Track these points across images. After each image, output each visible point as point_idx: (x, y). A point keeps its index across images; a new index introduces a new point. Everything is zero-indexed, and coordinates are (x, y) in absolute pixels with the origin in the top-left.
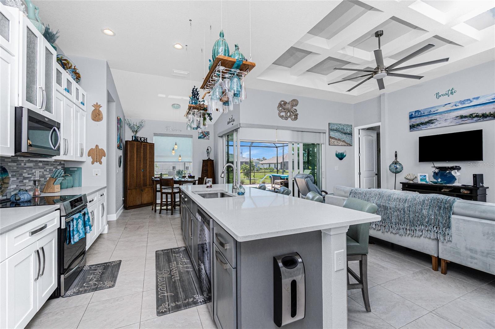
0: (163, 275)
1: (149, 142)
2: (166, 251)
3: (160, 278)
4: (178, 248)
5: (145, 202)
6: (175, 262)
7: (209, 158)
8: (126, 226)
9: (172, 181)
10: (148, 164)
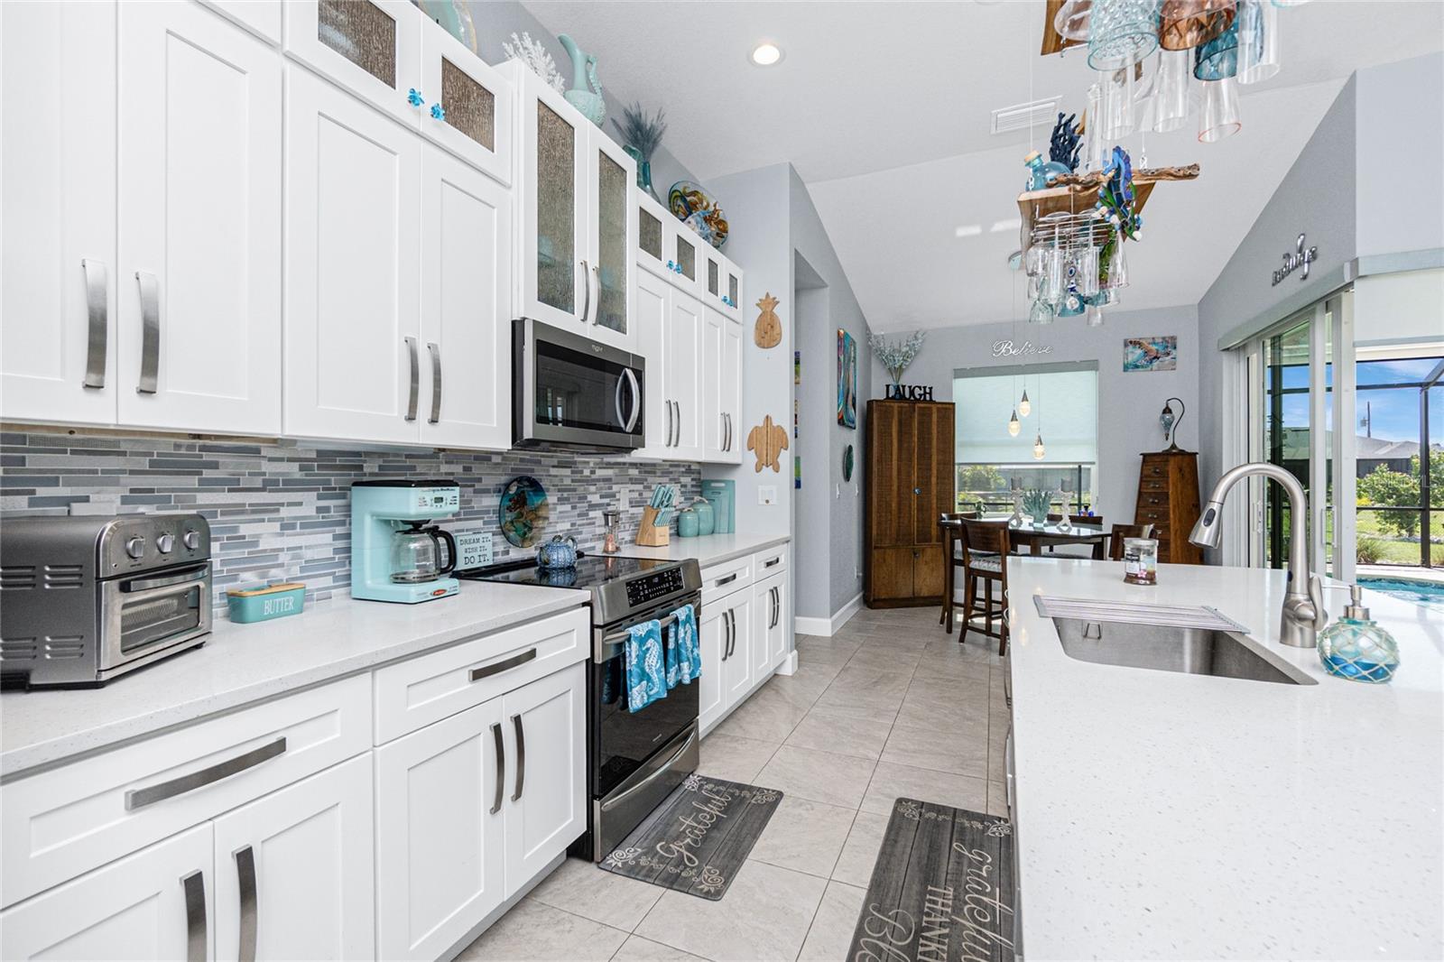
0: (883, 939)
1: (937, 401)
2: (933, 815)
3: (867, 952)
4: (982, 818)
5: (925, 593)
6: (951, 892)
7: (1174, 446)
8: (849, 665)
9: (1002, 532)
10: (934, 472)
